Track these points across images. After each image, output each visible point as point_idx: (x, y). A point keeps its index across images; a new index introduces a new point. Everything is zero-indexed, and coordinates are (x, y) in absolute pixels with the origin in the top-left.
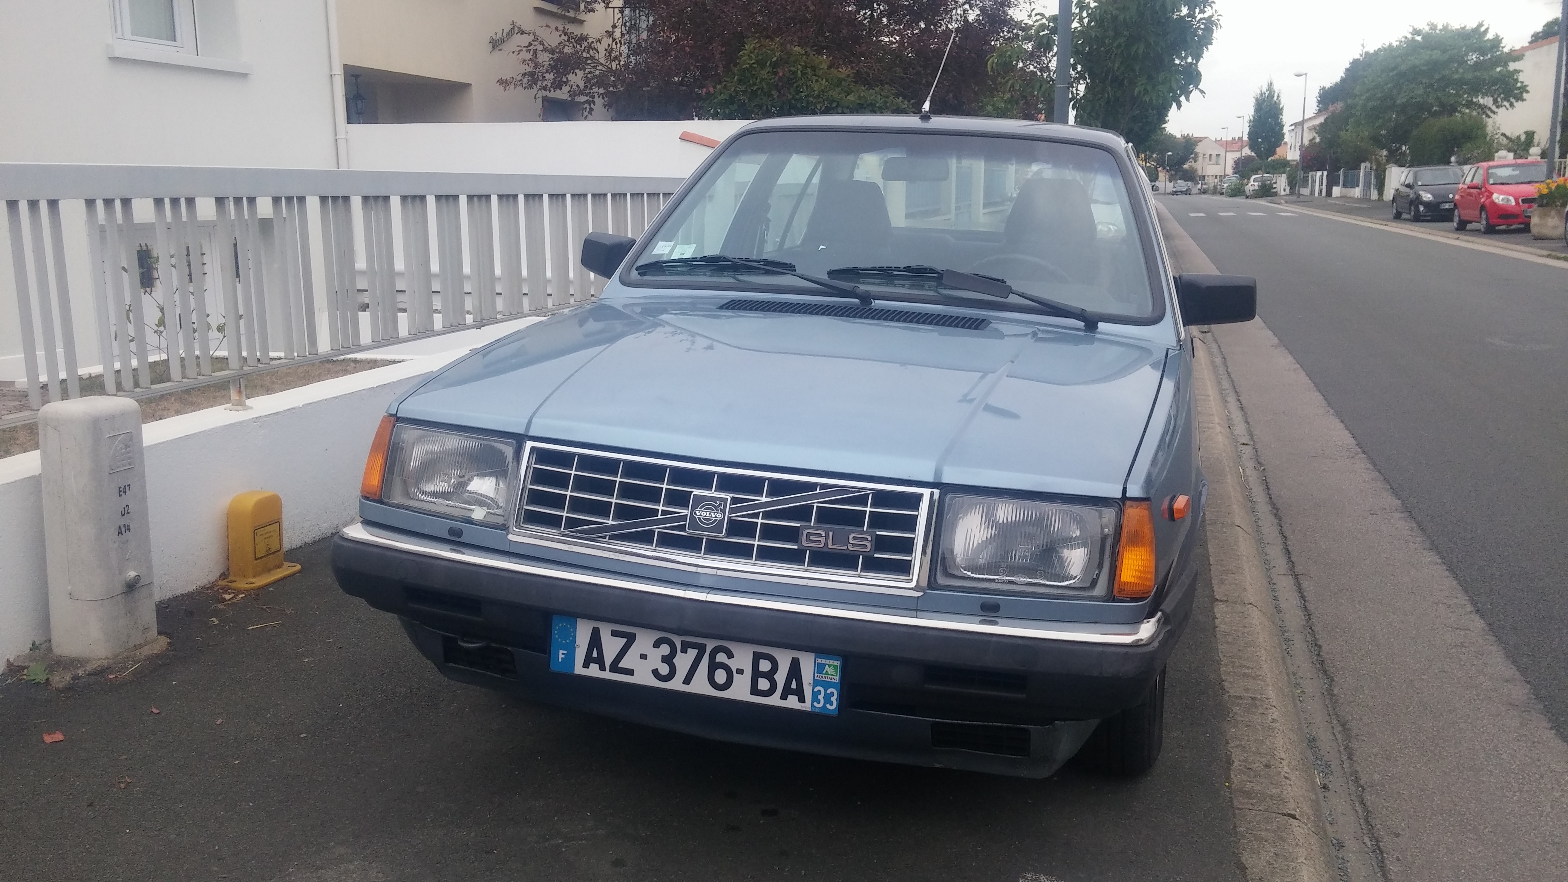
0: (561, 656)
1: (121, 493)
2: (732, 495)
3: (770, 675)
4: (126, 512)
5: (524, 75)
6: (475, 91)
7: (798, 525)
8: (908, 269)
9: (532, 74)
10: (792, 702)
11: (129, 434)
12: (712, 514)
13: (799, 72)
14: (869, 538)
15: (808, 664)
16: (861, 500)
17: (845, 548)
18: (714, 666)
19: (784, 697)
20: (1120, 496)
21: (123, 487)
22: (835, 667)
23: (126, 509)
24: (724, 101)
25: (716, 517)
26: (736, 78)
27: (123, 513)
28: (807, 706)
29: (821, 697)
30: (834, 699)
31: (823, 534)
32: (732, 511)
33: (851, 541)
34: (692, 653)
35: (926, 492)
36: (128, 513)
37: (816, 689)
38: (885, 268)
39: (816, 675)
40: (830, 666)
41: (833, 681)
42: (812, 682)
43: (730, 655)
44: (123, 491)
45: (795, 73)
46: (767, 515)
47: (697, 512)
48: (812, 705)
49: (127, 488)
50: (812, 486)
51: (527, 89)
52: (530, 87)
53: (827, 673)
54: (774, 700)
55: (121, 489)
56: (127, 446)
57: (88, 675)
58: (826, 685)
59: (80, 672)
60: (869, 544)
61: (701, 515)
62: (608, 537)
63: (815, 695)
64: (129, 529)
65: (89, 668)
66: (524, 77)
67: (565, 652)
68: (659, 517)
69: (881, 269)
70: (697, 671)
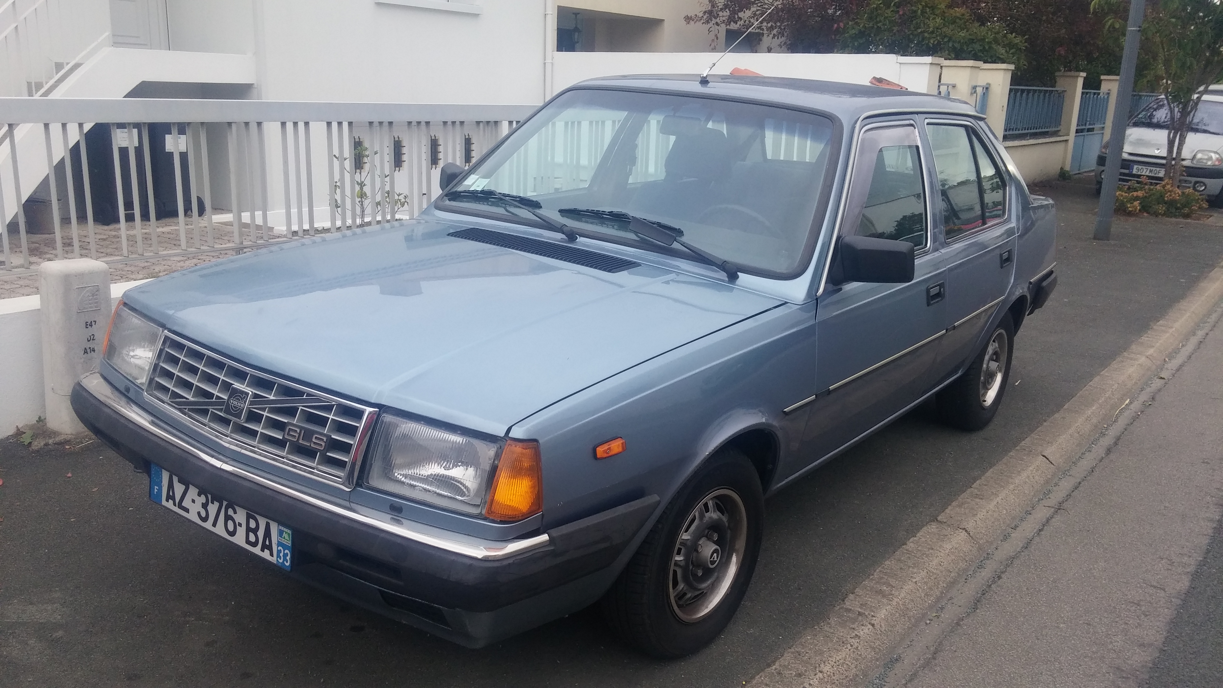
0: (156, 490)
1: (87, 326)
2: (254, 391)
3: (255, 531)
4: (92, 338)
5: (705, 12)
6: (666, 24)
7: (286, 421)
8: (611, 213)
9: (710, 12)
10: (266, 555)
11: (96, 287)
12: (239, 403)
13: (919, 11)
14: (325, 439)
15: (274, 528)
16: (328, 409)
17: (309, 445)
18: (228, 518)
19: (262, 550)
20: (502, 434)
21: (89, 322)
22: (289, 534)
23: (92, 337)
24: (854, 35)
25: (240, 406)
26: (866, 15)
27: (89, 339)
28: (273, 560)
29: (281, 555)
30: (288, 558)
31: (298, 431)
32: (252, 403)
33: (314, 440)
34: (217, 504)
35: (368, 410)
36: (93, 340)
37: (279, 549)
38: (595, 211)
39: (279, 538)
40: (286, 533)
41: (288, 544)
42: (277, 543)
43: (235, 513)
44: (89, 325)
45: (915, 12)
46: (272, 410)
47: (231, 400)
48: (277, 560)
49: (93, 323)
50: (301, 393)
51: (704, 24)
52: (708, 22)
53: (284, 538)
54: (257, 550)
55: (87, 324)
56: (93, 295)
57: (54, 444)
58: (285, 547)
59: (51, 441)
60: (323, 444)
61: (232, 403)
62: (187, 409)
63: (279, 552)
64: (94, 351)
65: (57, 439)
66: (705, 15)
67: (157, 488)
68: (214, 400)
69: (592, 212)
70: (218, 520)
